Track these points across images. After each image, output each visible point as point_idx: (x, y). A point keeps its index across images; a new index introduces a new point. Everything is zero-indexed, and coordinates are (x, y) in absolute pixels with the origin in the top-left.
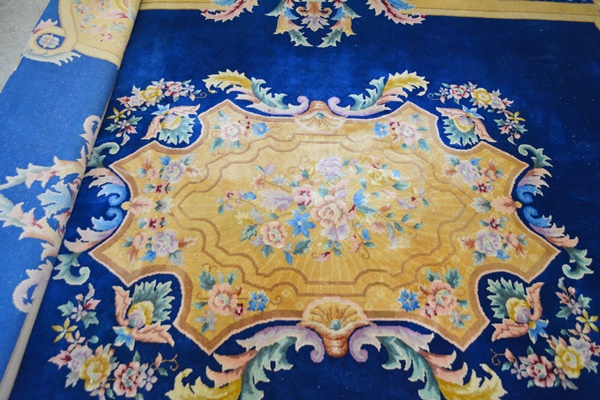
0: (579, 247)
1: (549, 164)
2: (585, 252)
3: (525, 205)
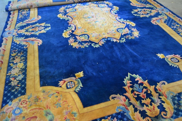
0: (100, 46)
3: (107, 39)
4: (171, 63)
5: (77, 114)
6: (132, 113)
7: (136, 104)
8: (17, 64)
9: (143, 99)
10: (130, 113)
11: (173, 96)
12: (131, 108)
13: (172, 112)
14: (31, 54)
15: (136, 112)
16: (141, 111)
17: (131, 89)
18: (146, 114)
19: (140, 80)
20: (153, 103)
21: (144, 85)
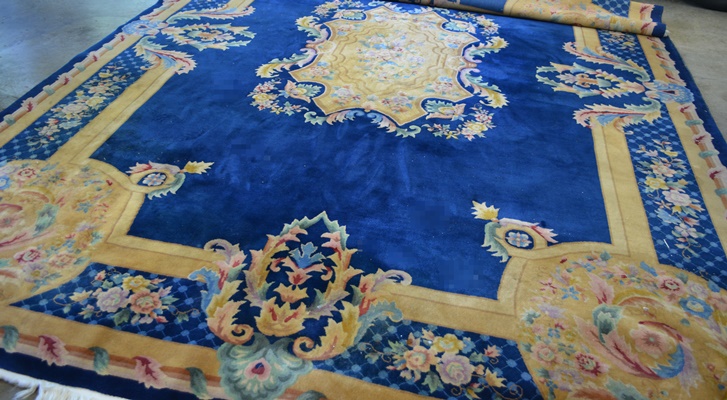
0: (325, 122)
1: (398, 135)
2: (320, 124)
3: (366, 113)
4: (496, 242)
5: (100, 241)
6: (223, 299)
7: (255, 285)
8: (91, 95)
9: (287, 284)
10: (215, 297)
11: (388, 319)
12: (232, 287)
13: (334, 353)
14: (138, 87)
15: (235, 301)
16: (251, 305)
17: (283, 247)
18: (256, 318)
19: (337, 240)
20: (303, 306)
21: (334, 257)
